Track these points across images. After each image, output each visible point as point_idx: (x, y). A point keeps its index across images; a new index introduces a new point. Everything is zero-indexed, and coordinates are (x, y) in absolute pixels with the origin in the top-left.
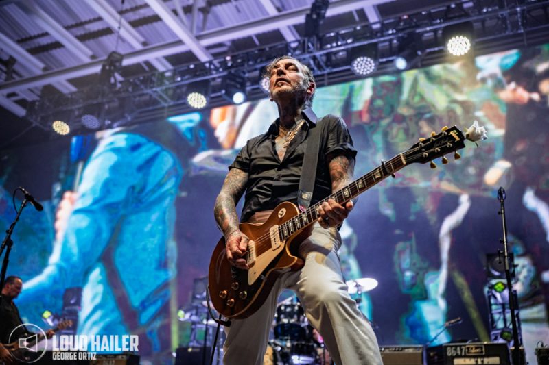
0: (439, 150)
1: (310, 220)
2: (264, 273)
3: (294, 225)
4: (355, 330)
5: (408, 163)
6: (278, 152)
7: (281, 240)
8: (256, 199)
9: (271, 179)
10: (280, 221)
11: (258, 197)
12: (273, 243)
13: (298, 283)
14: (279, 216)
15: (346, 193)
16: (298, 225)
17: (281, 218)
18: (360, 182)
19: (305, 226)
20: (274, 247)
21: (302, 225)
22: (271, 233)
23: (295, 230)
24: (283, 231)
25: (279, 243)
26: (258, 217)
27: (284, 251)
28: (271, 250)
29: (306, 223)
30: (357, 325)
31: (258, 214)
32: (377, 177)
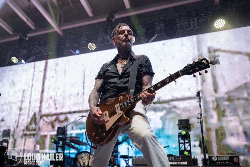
0: (198, 69)
1: (135, 102)
2: (113, 125)
3: (127, 104)
4: (158, 150)
5: (183, 75)
6: (118, 70)
7: (121, 110)
8: (109, 92)
9: (117, 83)
10: (120, 102)
11: (110, 91)
12: (117, 112)
13: (130, 129)
14: (120, 100)
15: (152, 89)
16: (129, 104)
17: (121, 101)
18: (159, 84)
19: (132, 104)
20: (118, 113)
21: (131, 104)
22: (116, 107)
23: (128, 106)
24: (122, 107)
25: (120, 112)
26: (110, 100)
27: (122, 116)
28: (116, 115)
29: (133, 103)
30: (159, 148)
31: (109, 99)
32: (167, 81)
